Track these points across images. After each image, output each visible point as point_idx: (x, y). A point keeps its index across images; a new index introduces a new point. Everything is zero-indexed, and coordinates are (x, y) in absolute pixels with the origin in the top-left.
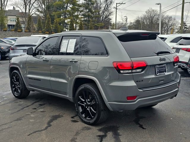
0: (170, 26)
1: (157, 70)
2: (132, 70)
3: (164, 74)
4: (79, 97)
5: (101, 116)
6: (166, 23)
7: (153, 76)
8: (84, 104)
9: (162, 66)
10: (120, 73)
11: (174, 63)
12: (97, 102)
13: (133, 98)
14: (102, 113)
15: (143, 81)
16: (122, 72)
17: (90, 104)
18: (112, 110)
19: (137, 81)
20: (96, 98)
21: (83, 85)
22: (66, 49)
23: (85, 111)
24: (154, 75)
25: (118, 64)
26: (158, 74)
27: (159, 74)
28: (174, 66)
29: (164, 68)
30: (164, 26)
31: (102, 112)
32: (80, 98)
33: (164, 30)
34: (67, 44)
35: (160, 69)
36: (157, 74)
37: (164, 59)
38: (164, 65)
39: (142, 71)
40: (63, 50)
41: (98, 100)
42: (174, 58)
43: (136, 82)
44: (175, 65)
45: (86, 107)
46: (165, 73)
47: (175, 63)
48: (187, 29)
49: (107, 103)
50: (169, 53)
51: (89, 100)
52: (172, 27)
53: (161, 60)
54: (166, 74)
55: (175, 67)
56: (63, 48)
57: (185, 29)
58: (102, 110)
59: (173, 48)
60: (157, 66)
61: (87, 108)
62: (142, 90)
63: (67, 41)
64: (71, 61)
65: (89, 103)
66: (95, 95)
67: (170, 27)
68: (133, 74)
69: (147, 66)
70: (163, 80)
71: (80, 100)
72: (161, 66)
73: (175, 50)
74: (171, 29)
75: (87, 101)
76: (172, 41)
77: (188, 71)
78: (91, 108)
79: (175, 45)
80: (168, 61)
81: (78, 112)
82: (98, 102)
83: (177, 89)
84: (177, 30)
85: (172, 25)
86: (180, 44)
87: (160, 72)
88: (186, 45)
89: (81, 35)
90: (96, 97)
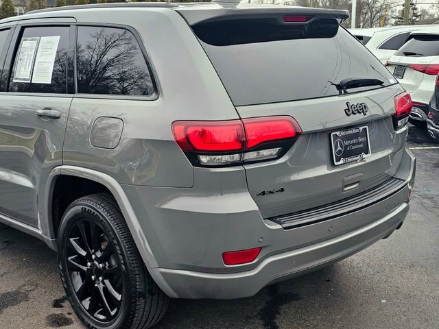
0: (377, 9)
1: (336, 148)
2: (242, 151)
3: (362, 160)
4: (71, 240)
5: (138, 315)
6: (368, 4)
7: (324, 170)
8: (86, 266)
9: (355, 131)
10: (197, 163)
11: (395, 118)
12: (123, 267)
13: (249, 255)
14: (141, 303)
15: (282, 190)
16: (204, 159)
17: (104, 268)
18: (176, 296)
19: (264, 193)
20: (119, 252)
21: (80, 201)
22: (29, 70)
23: (88, 290)
24: (326, 167)
25: (190, 131)
26: (338, 160)
27: (341, 162)
28: (396, 127)
29: (361, 139)
30: (364, 11)
31: (142, 301)
32: (74, 244)
33: (364, 20)
34: (33, 53)
35: (347, 143)
36: (336, 164)
37: (362, 109)
38: (361, 128)
39: (280, 155)
40: (22, 74)
41: (124, 259)
42: (395, 101)
43: (259, 196)
44: (399, 123)
45: (93, 277)
46: (364, 156)
47: (400, 119)
48: (417, 16)
49: (157, 272)
50: (380, 83)
51: (99, 254)
52: (383, 13)
53: (349, 111)
54: (370, 158)
55: (398, 132)
56: (22, 69)
57: (414, 18)
58: (140, 293)
59: (388, 65)
60: (338, 133)
61: (94, 282)
62: (279, 227)
63: (35, 43)
64: (40, 116)
65: (101, 265)
66: (115, 242)
67: (378, 12)
68: (247, 167)
69: (298, 134)
70: (358, 182)
71: (72, 251)
72: (350, 132)
73: (392, 70)
74: (380, 17)
75: (93, 257)
76: (384, 47)
77: (427, 129)
78: (107, 282)
79: (392, 56)
80: (373, 111)
81: (68, 291)
82: (125, 264)
83: (404, 205)
84: (393, 21)
85: (381, 9)
86: (407, 54)
87: (348, 153)
88: (422, 55)
89: (74, 20)
90: (117, 247)
